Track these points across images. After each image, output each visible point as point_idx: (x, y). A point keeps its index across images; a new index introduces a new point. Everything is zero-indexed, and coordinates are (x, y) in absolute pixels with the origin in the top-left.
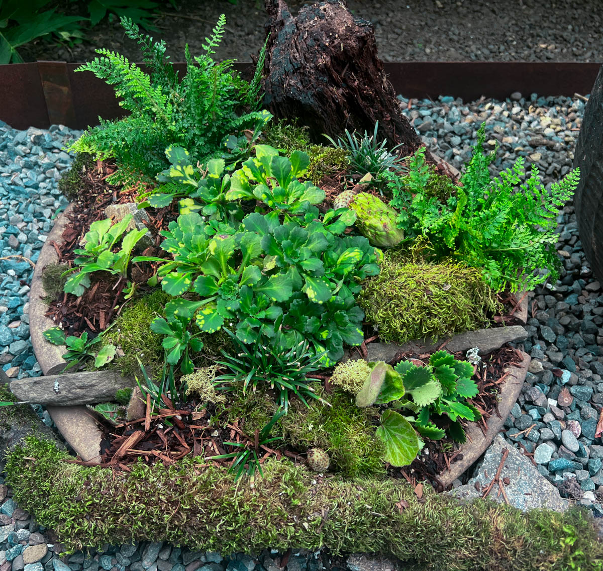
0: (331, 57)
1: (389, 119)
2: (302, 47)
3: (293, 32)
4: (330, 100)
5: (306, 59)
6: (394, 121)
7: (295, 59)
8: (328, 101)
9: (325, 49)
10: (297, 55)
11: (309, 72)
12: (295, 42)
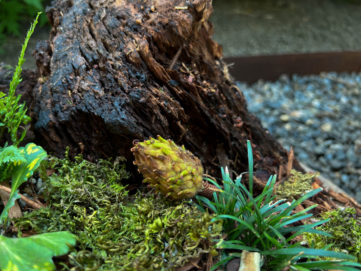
0: (149, 39)
1: (241, 124)
2: (100, 32)
3: (85, 12)
4: (157, 111)
5: (107, 47)
6: (248, 126)
7: (90, 49)
8: (152, 113)
9: (136, 28)
10: (92, 42)
11: (113, 66)
12: (89, 26)
